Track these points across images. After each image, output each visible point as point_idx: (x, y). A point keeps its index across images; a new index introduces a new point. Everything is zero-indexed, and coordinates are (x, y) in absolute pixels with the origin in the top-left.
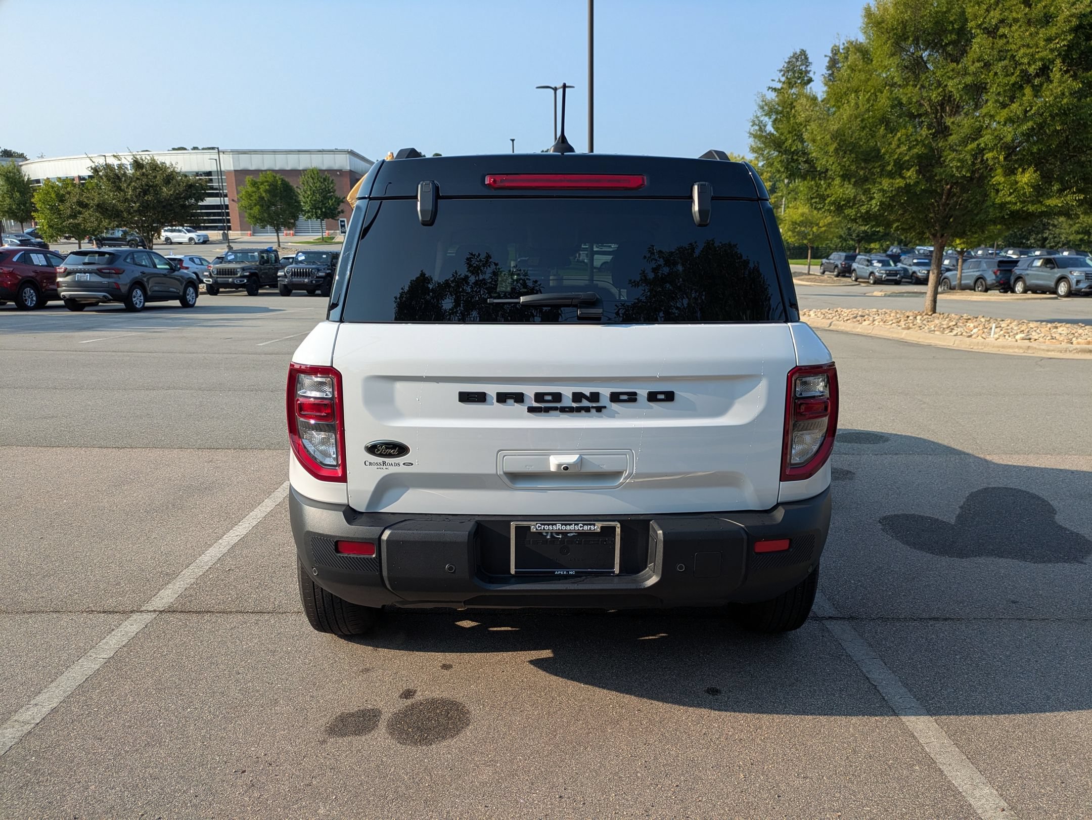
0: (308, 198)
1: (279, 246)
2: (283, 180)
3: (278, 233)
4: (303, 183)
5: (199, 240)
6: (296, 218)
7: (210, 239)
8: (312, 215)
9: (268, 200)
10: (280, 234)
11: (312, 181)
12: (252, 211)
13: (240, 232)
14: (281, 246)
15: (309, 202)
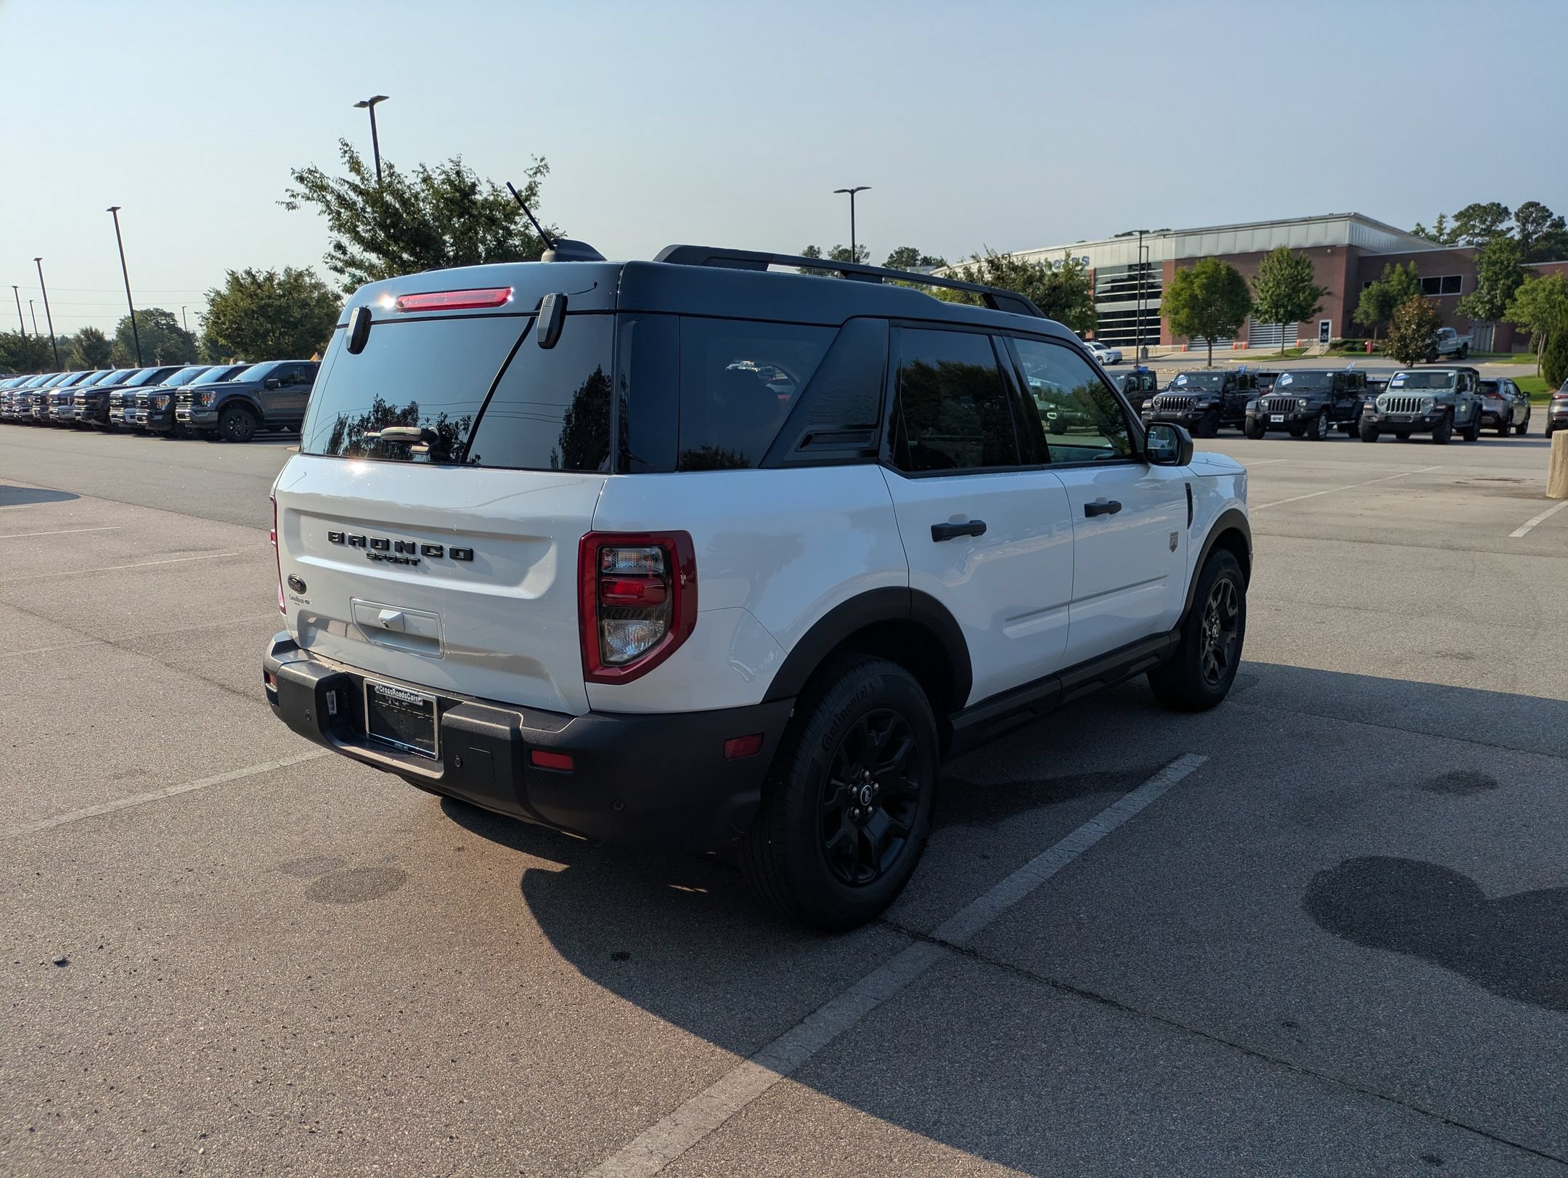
0: (1268, 292)
1: (1210, 364)
2: (1228, 269)
3: (1210, 346)
4: (1264, 271)
5: (1108, 360)
6: (1239, 322)
7: (1123, 358)
8: (1270, 317)
9: (1203, 299)
10: (1213, 348)
11: (1278, 267)
12: (1177, 317)
13: (1171, 346)
14: (1212, 365)
15: (1268, 298)
